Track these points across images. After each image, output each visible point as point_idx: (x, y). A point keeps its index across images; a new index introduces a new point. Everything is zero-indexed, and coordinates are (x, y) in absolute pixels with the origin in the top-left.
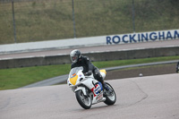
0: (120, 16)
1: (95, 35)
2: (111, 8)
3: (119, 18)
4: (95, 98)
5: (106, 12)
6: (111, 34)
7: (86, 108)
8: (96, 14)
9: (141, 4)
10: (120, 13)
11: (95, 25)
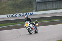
0: (11, 8)
1: (3, 14)
2: (8, 5)
3: (11, 9)
4: (33, 31)
5: (6, 7)
6: (9, 14)
7: (31, 34)
8: (3, 7)
9: (18, 4)
10: (11, 7)
11: (3, 11)
